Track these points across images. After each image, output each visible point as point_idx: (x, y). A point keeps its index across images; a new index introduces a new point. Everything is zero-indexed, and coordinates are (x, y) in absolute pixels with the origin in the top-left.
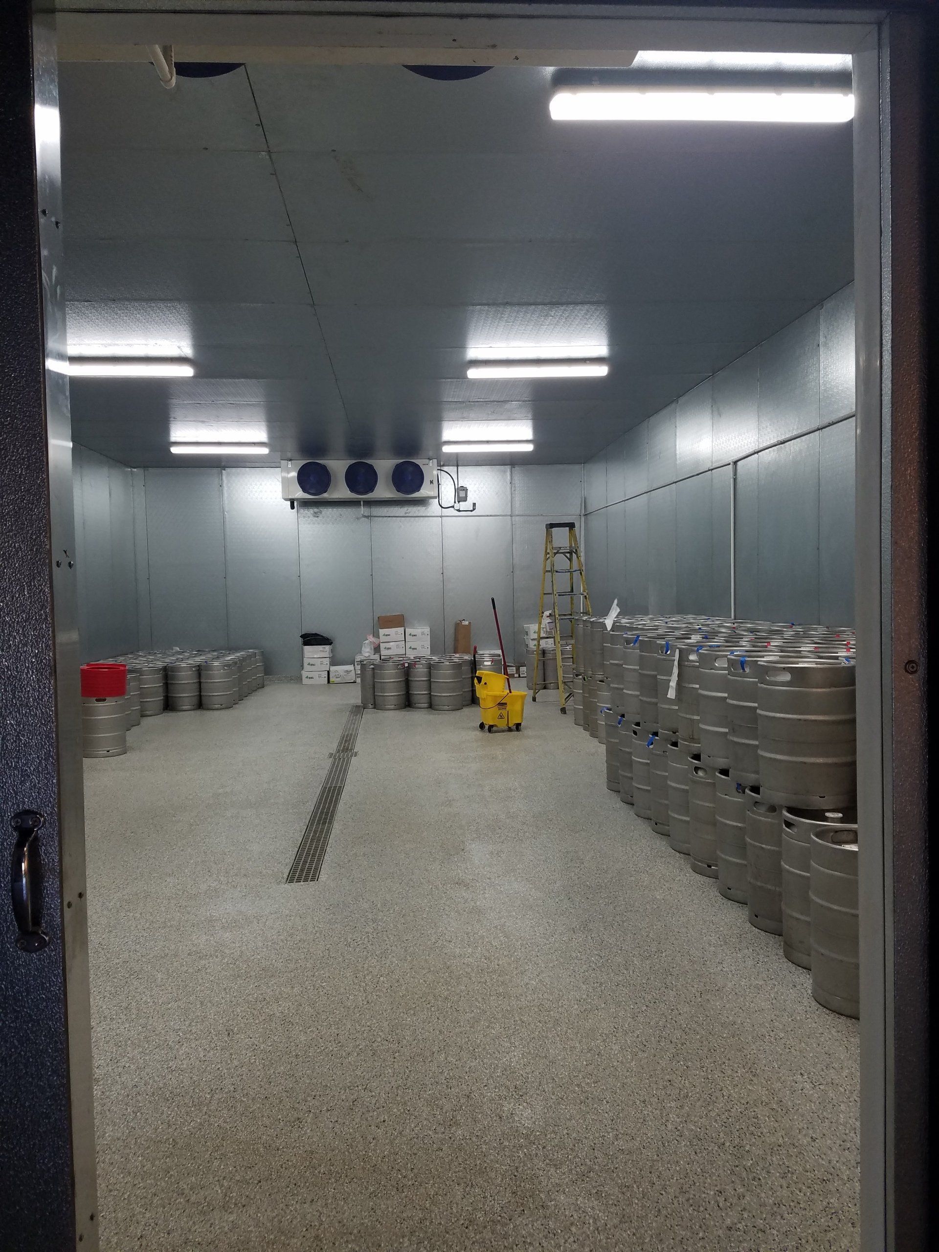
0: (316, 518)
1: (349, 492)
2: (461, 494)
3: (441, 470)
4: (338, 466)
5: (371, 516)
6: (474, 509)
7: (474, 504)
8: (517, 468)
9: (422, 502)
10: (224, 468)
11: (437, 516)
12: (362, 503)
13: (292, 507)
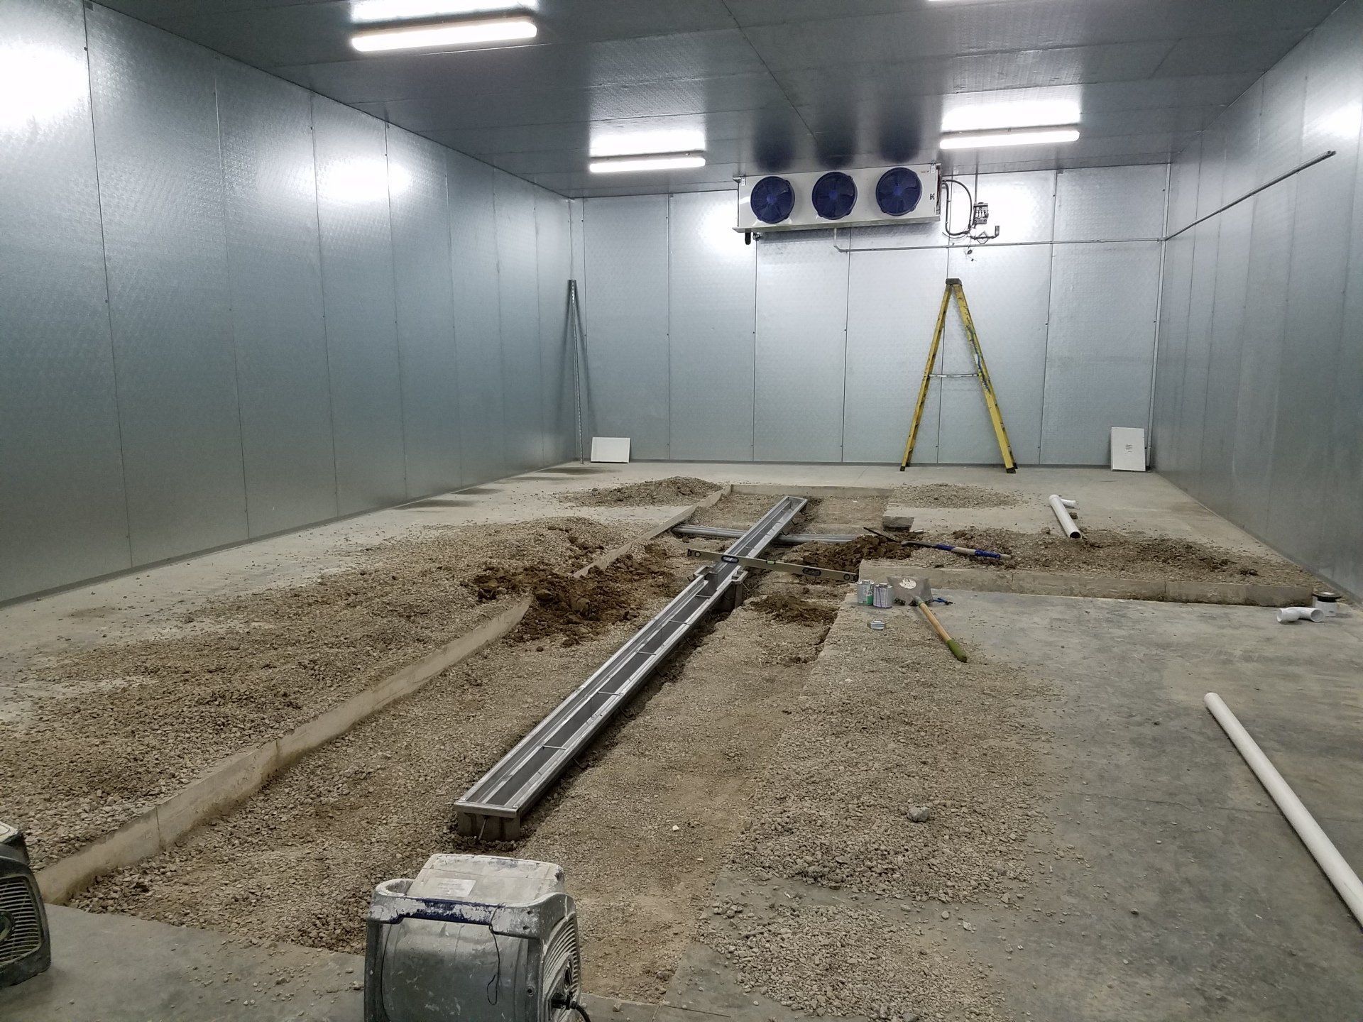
0: (779, 256)
1: (818, 216)
2: (979, 213)
3: (952, 181)
4: (804, 180)
5: (850, 251)
6: (997, 235)
7: (997, 228)
8: (1066, 173)
9: (922, 226)
10: (671, 194)
11: (942, 247)
12: (835, 231)
13: (748, 241)
